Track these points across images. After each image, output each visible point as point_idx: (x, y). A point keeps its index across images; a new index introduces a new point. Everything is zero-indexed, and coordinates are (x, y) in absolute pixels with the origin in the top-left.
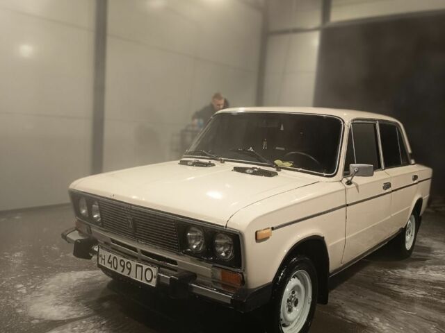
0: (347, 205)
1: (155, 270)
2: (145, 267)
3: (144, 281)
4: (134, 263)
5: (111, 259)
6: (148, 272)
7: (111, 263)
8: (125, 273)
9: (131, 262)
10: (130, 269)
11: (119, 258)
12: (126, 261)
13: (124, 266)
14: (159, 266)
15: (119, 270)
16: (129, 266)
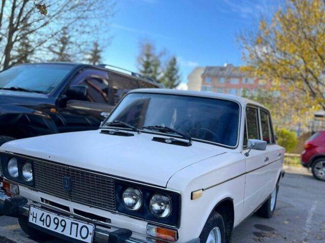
0: (246, 173)
1: (91, 228)
2: (81, 224)
3: (79, 238)
4: (69, 221)
5: (44, 217)
6: (84, 230)
7: (43, 221)
8: (59, 230)
9: (66, 220)
10: (64, 227)
11: (53, 216)
12: (60, 218)
13: (57, 224)
14: (96, 224)
15: (52, 228)
16: (63, 223)
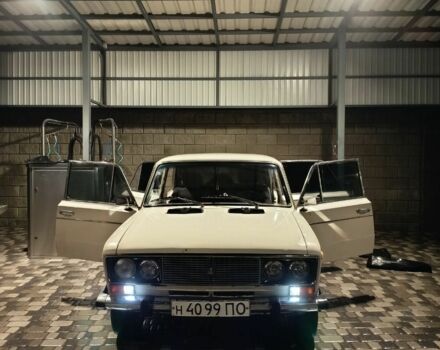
1: (247, 303)
2: (236, 303)
3: (236, 315)
4: (223, 304)
5: (193, 307)
6: (240, 307)
7: (191, 311)
8: (213, 314)
9: (219, 303)
10: (219, 309)
11: (203, 303)
12: (213, 303)
13: (210, 310)
14: (250, 299)
15: (204, 314)
16: (217, 307)
